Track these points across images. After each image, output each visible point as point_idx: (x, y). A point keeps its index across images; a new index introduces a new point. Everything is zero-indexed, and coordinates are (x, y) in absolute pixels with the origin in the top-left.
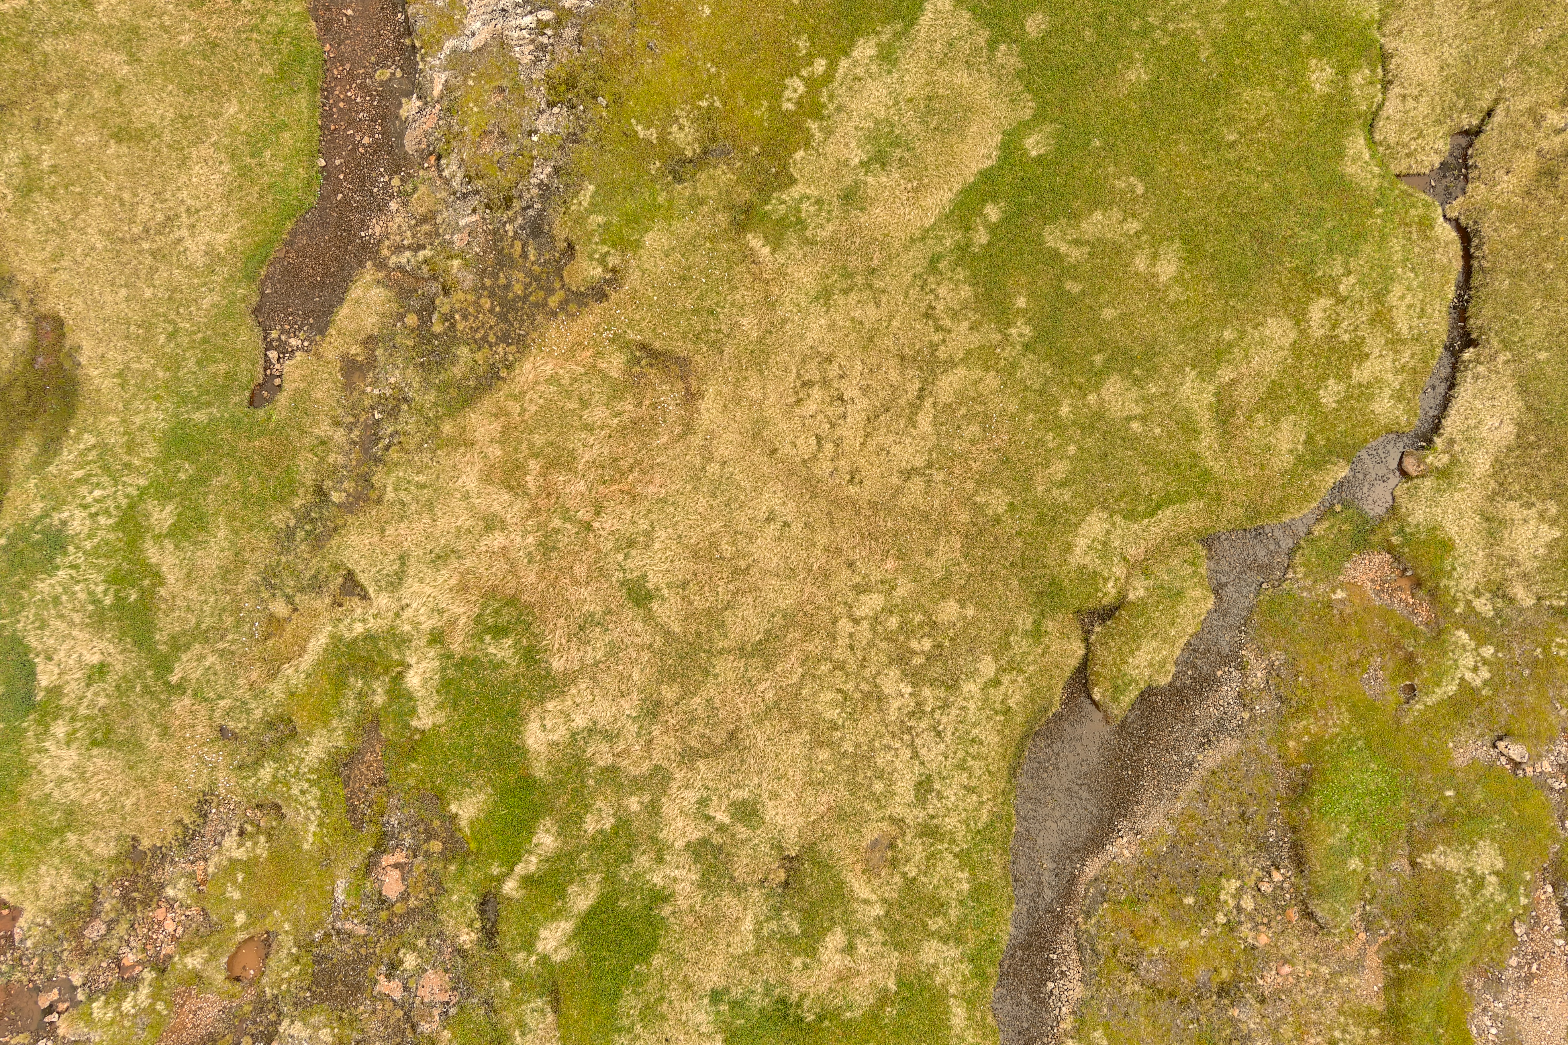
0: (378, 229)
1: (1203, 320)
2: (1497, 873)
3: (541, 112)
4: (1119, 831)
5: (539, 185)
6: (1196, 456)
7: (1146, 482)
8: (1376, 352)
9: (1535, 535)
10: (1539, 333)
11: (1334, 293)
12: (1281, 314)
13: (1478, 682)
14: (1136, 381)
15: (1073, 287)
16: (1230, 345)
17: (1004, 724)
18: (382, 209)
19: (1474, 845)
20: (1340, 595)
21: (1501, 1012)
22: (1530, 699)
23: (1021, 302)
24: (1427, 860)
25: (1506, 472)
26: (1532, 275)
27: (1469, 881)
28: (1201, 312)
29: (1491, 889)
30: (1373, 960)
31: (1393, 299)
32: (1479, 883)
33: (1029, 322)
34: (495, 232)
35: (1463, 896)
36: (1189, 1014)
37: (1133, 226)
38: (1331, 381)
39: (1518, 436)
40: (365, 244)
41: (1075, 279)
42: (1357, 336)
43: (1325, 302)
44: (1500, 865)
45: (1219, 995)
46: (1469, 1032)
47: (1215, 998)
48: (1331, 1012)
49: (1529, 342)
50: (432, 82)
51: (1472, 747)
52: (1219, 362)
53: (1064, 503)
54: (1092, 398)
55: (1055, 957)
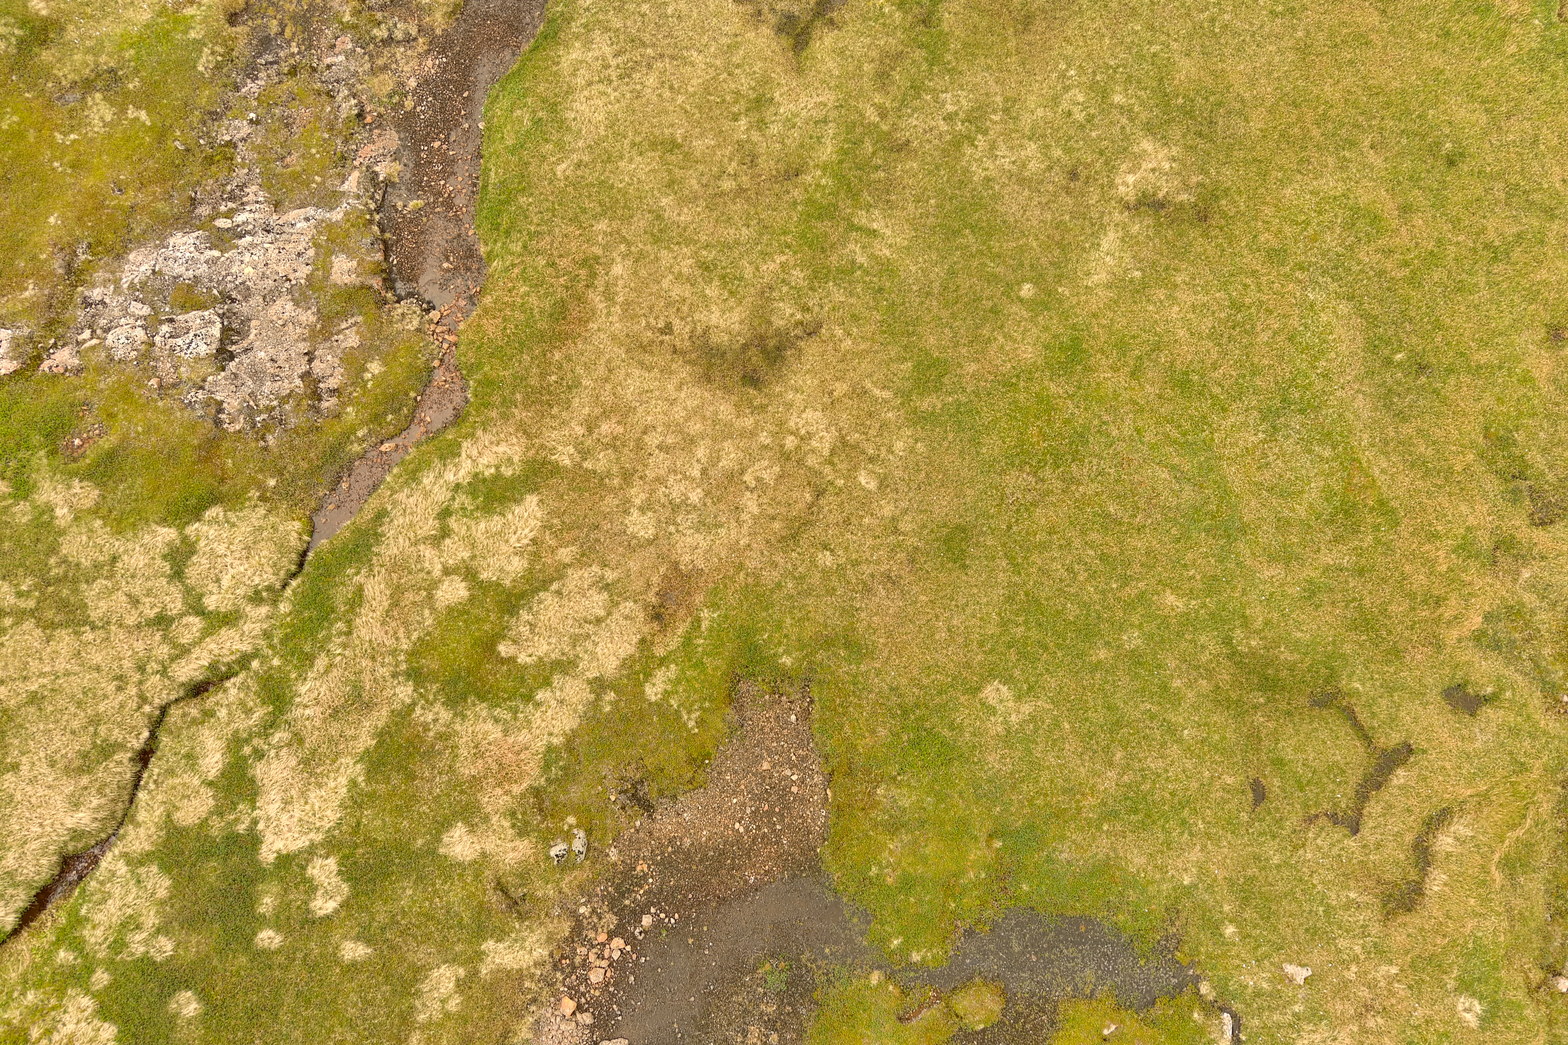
0: (430, 63)
3: (243, 140)
5: (257, 79)
18: (425, 82)
34: (310, 47)
40: (443, 52)
50: (359, 183)
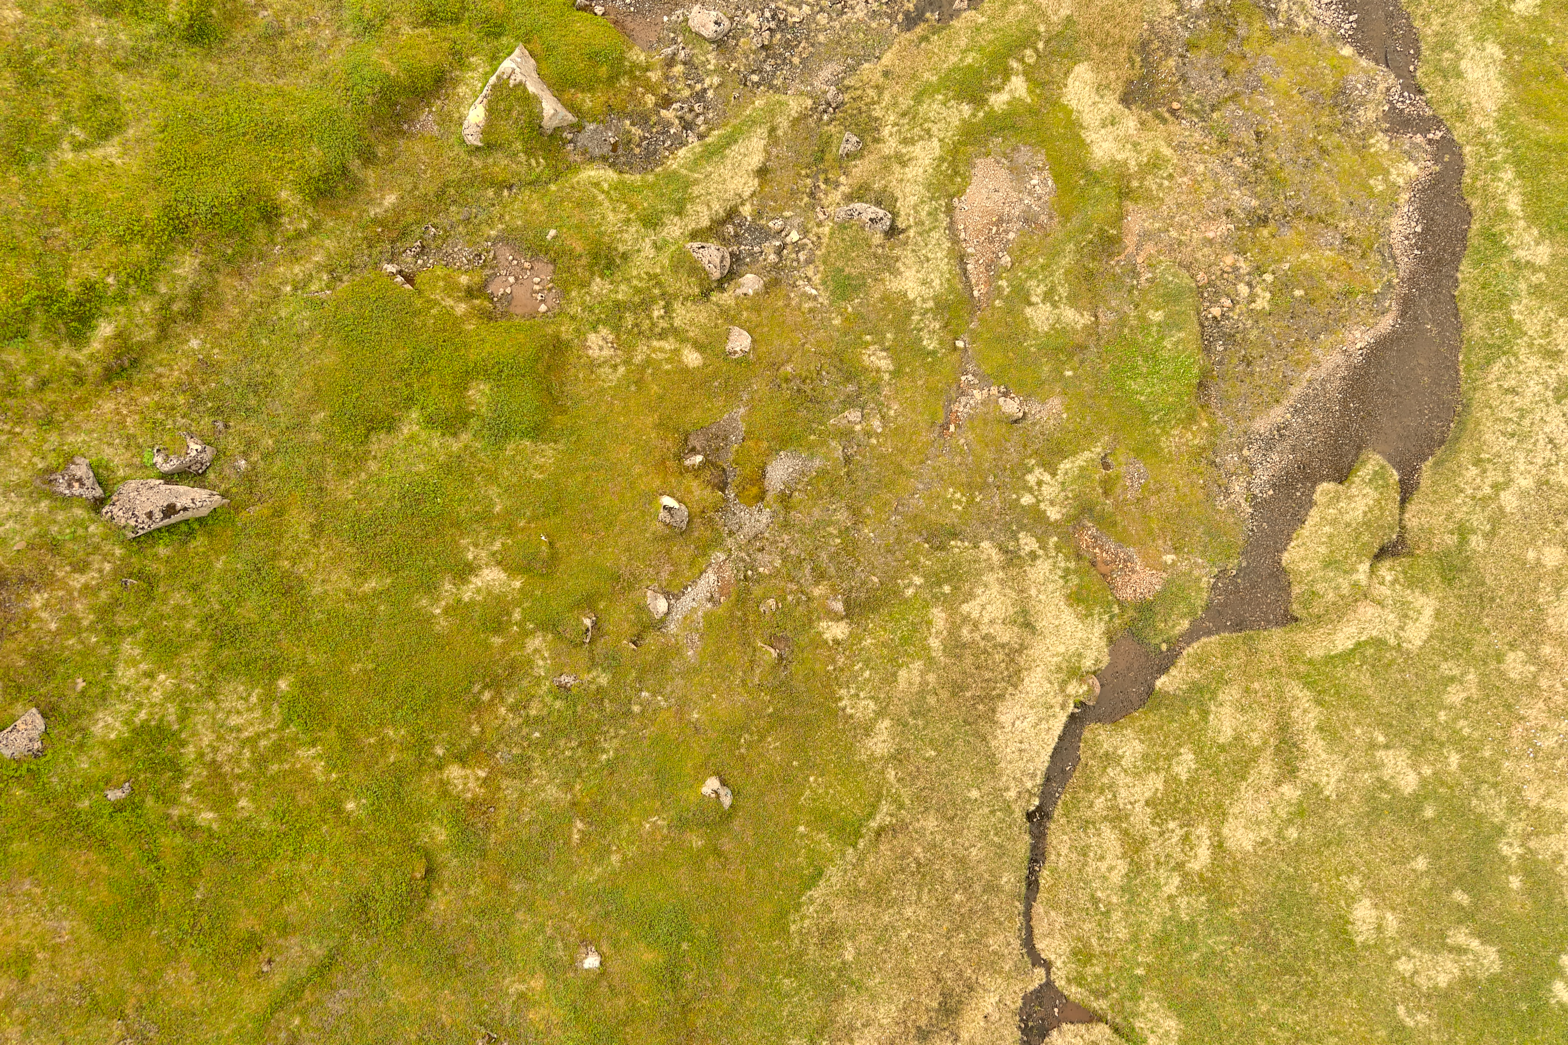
1: (1319, 853)
2: (1030, 304)
4: (1361, 355)
6: (1319, 703)
7: (1365, 679)
8: (1138, 807)
9: (983, 607)
10: (975, 821)
11: (1185, 876)
12: (1239, 856)
13: (1038, 471)
14: (1383, 786)
15: (1460, 897)
16: (1290, 822)
17: (1478, 451)
19: (1053, 327)
20: (1169, 558)
21: (1025, 196)
22: (989, 456)
23: (1515, 882)
24: (1087, 319)
25: (1006, 673)
26: (978, 888)
27: (1057, 298)
28: (1322, 863)
29: (1039, 291)
30: (1130, 242)
31: (1122, 867)
32: (1049, 296)
33: (1504, 859)
35: (1062, 286)
36: (1294, 203)
37: (1404, 966)
38: (1184, 777)
39: (994, 711)
41: (1459, 907)
42: (1159, 826)
43: (1195, 866)
44: (1029, 311)
45: (1266, 217)
46: (1055, 181)
47: (1270, 216)
48: (1169, 201)
49: (986, 810)
51: (1044, 414)
52: (1300, 803)
53: (1446, 660)
54: (1427, 771)
55: (1416, 252)
